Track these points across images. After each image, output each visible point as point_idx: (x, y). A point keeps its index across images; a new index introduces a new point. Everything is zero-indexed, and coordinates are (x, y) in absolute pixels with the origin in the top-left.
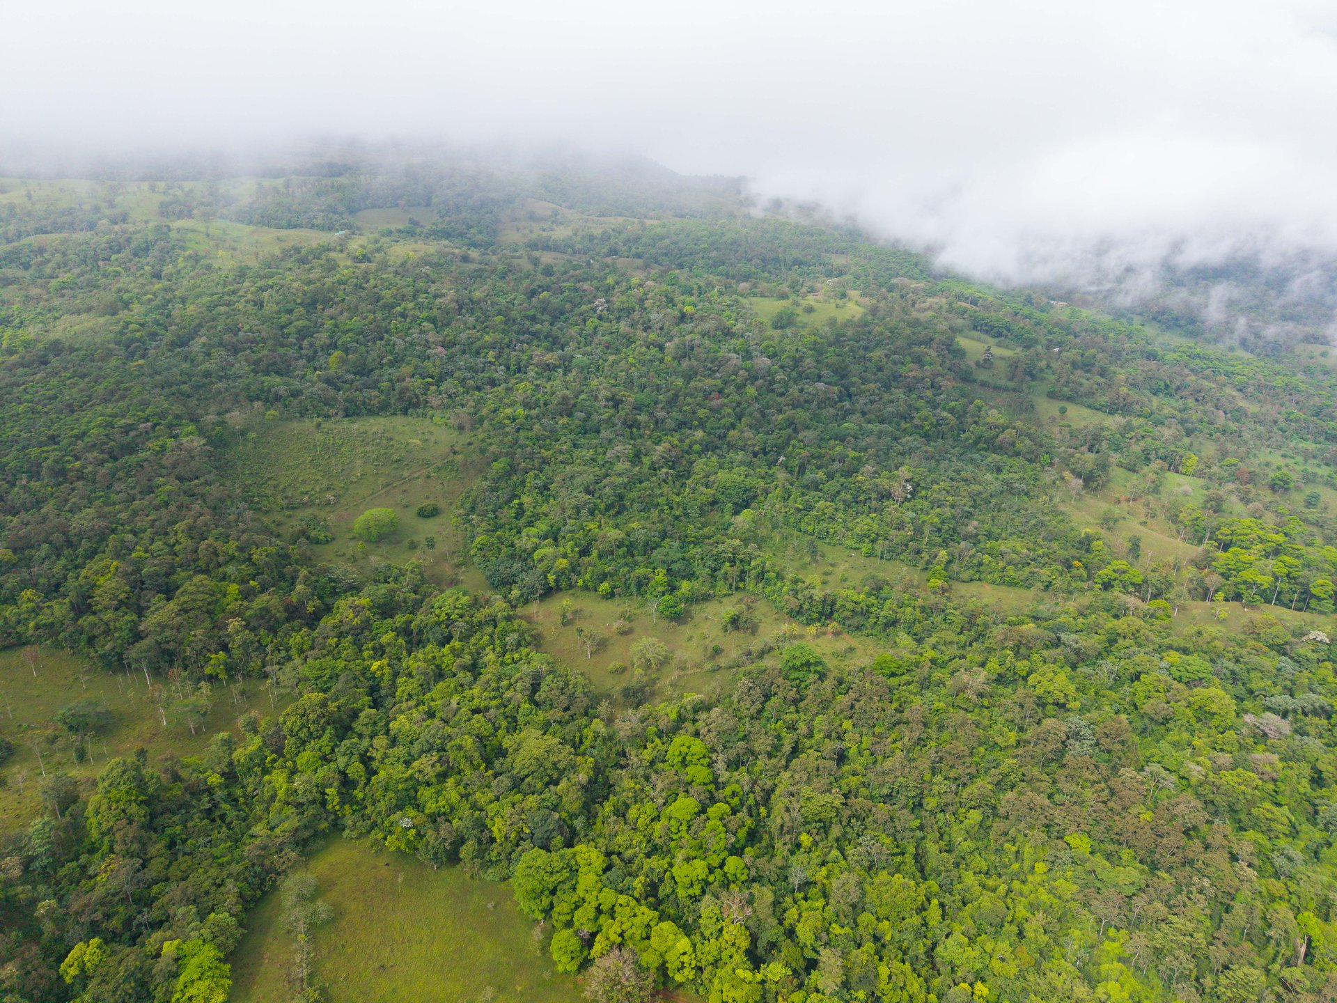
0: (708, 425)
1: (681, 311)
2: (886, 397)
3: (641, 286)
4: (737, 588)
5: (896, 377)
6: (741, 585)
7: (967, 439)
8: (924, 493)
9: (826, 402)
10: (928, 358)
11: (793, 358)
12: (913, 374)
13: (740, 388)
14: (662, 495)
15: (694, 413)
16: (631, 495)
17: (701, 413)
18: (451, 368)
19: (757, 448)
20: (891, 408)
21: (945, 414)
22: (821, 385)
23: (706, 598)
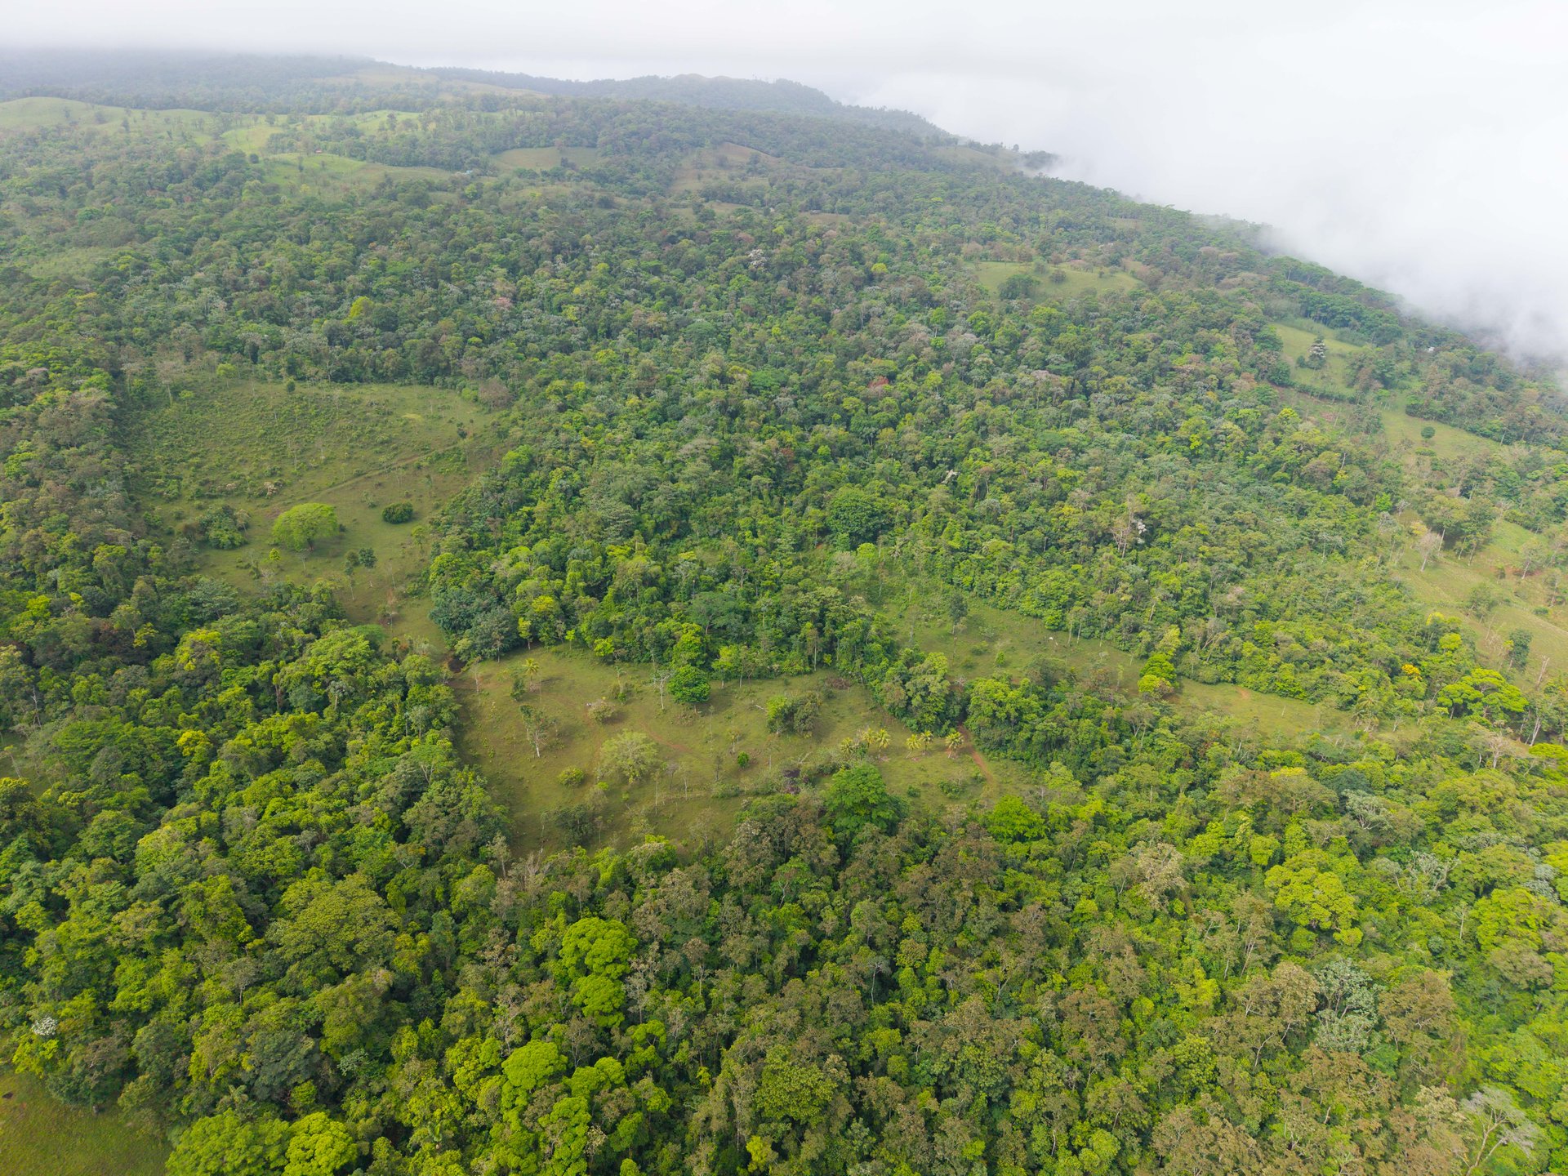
0: (853, 421)
1: (867, 271)
2: (1142, 396)
3: (819, 235)
4: (821, 663)
5: (1164, 370)
6: (827, 659)
7: (1256, 463)
8: (1165, 538)
9: (1048, 397)
10: (1219, 347)
11: (1012, 336)
12: (1192, 367)
13: (920, 373)
14: (746, 514)
15: (839, 402)
16: (701, 512)
17: (848, 403)
18: (511, 325)
19: (918, 457)
20: (1146, 412)
21: (1229, 425)
22: (1043, 375)
23: (765, 675)
